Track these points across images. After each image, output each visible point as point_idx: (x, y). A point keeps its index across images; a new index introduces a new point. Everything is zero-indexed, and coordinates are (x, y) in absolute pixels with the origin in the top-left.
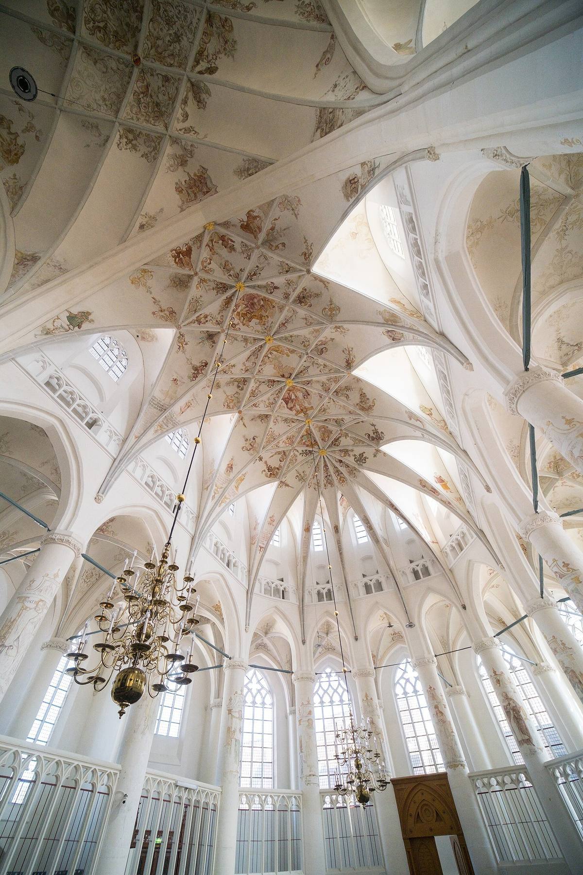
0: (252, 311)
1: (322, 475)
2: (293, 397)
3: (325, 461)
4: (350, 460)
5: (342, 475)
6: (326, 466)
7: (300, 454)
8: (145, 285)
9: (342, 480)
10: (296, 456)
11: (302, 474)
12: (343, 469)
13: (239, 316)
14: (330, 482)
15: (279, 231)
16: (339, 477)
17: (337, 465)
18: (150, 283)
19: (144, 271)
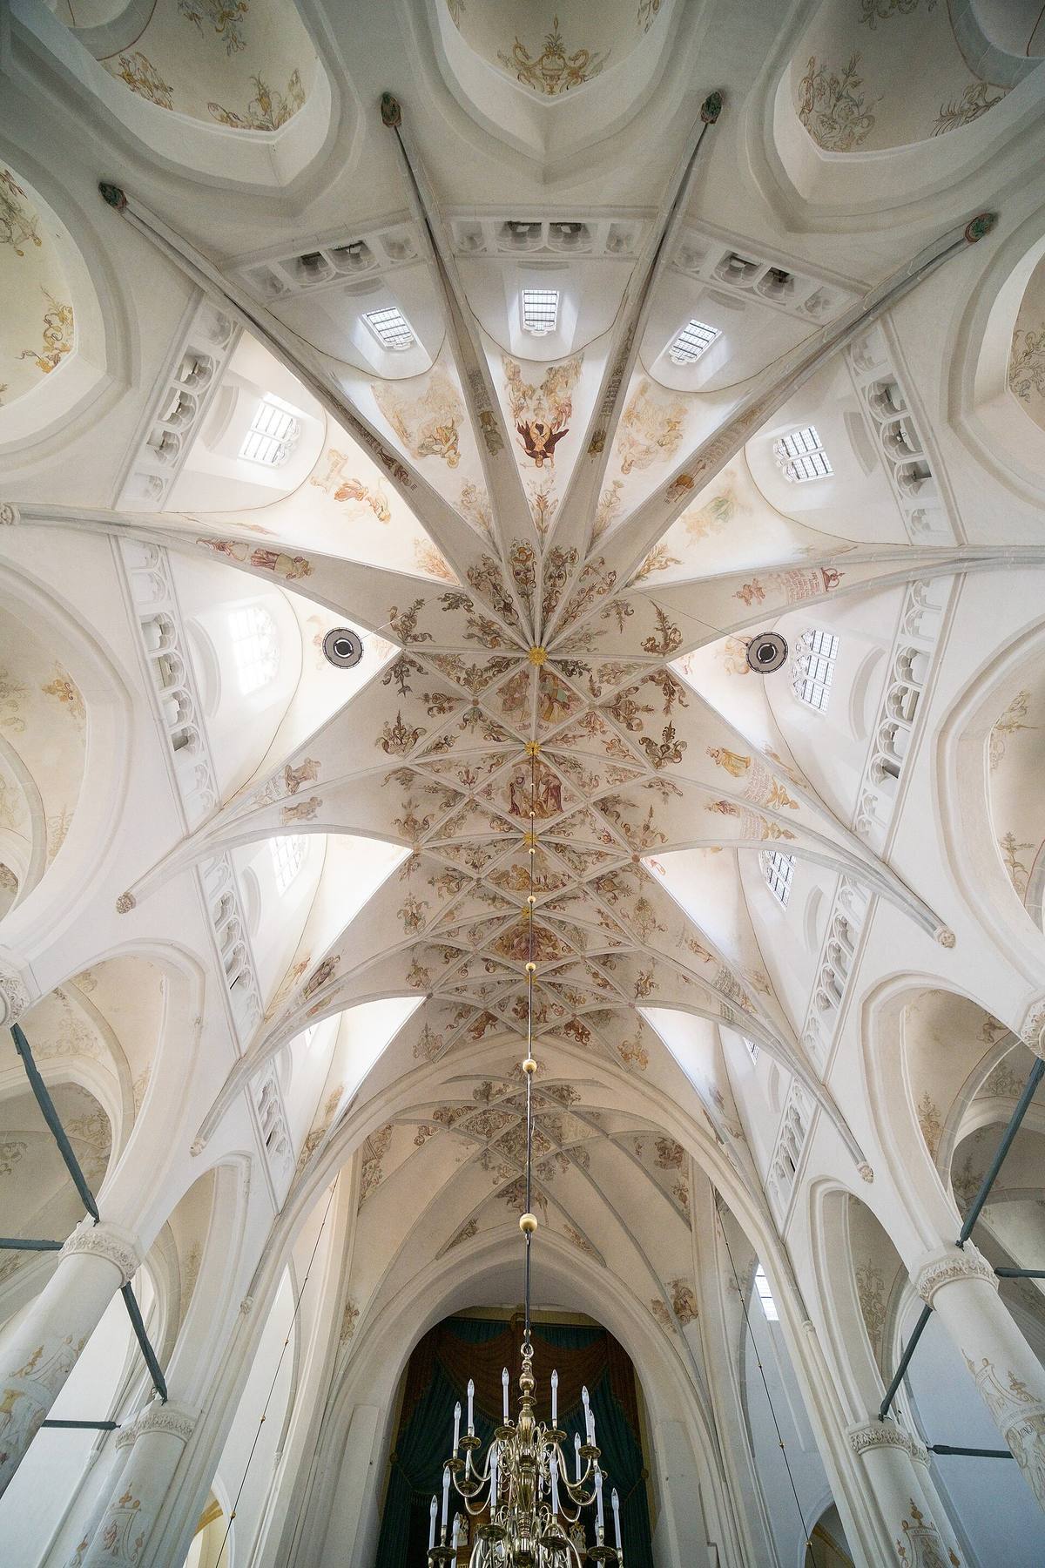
0: (536, 935)
1: (568, 591)
2: (542, 788)
3: (544, 622)
4: (483, 608)
5: (519, 567)
6: (548, 609)
7: (589, 670)
8: (638, 1044)
9: (522, 556)
10: (600, 671)
11: (613, 612)
12: (509, 586)
13: (554, 944)
14: (559, 560)
15: (454, 1009)
16: (529, 563)
17: (517, 604)
18: (632, 1041)
19: (626, 1057)
